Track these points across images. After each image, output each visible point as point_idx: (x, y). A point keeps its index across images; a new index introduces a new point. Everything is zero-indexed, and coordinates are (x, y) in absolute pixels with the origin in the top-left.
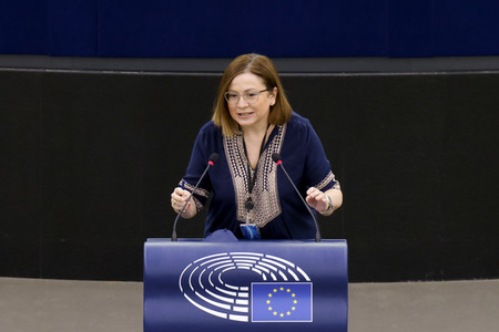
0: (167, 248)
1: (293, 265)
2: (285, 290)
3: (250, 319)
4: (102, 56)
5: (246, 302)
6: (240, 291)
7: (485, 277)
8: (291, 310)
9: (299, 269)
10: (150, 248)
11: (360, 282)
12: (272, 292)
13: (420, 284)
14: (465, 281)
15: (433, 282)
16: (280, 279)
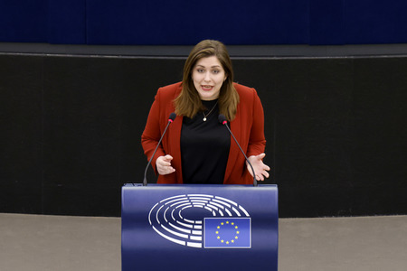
1: (236, 205)
2: (230, 223)
3: (203, 246)
4: (90, 44)
5: (200, 233)
6: (195, 224)
8: (234, 239)
9: (240, 207)
10: (126, 191)
11: (288, 217)
12: (220, 225)
13: (334, 219)
14: (368, 217)
15: (343, 218)
16: (226, 215)
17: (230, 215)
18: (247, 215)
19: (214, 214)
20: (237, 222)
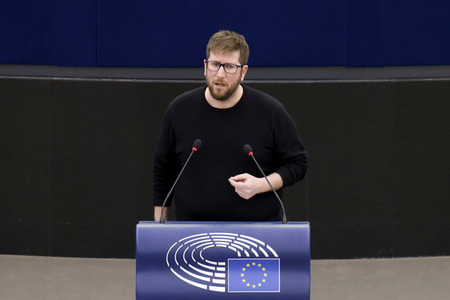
0: (155, 229)
1: (263, 244)
2: (257, 265)
3: (226, 290)
4: (101, 66)
5: (223, 275)
6: (218, 266)
7: (428, 254)
8: (261, 282)
9: (268, 247)
10: (141, 230)
11: (322, 258)
12: (246, 267)
13: (373, 260)
14: (411, 258)
15: (384, 260)
16: (252, 255)
17: (257, 255)
18: (276, 255)
19: (239, 255)
20: (265, 264)
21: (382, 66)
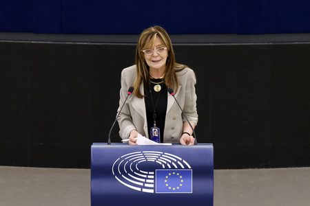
0: (105, 148)
1: (181, 159)
2: (176, 174)
3: (155, 191)
4: (65, 33)
5: (152, 181)
6: (149, 174)
7: (295, 166)
8: (179, 186)
9: (184, 161)
12: (168, 175)
16: (173, 167)
17: (176, 167)
18: (190, 167)
19: (164, 167)
20: (181, 173)
21: (263, 34)
